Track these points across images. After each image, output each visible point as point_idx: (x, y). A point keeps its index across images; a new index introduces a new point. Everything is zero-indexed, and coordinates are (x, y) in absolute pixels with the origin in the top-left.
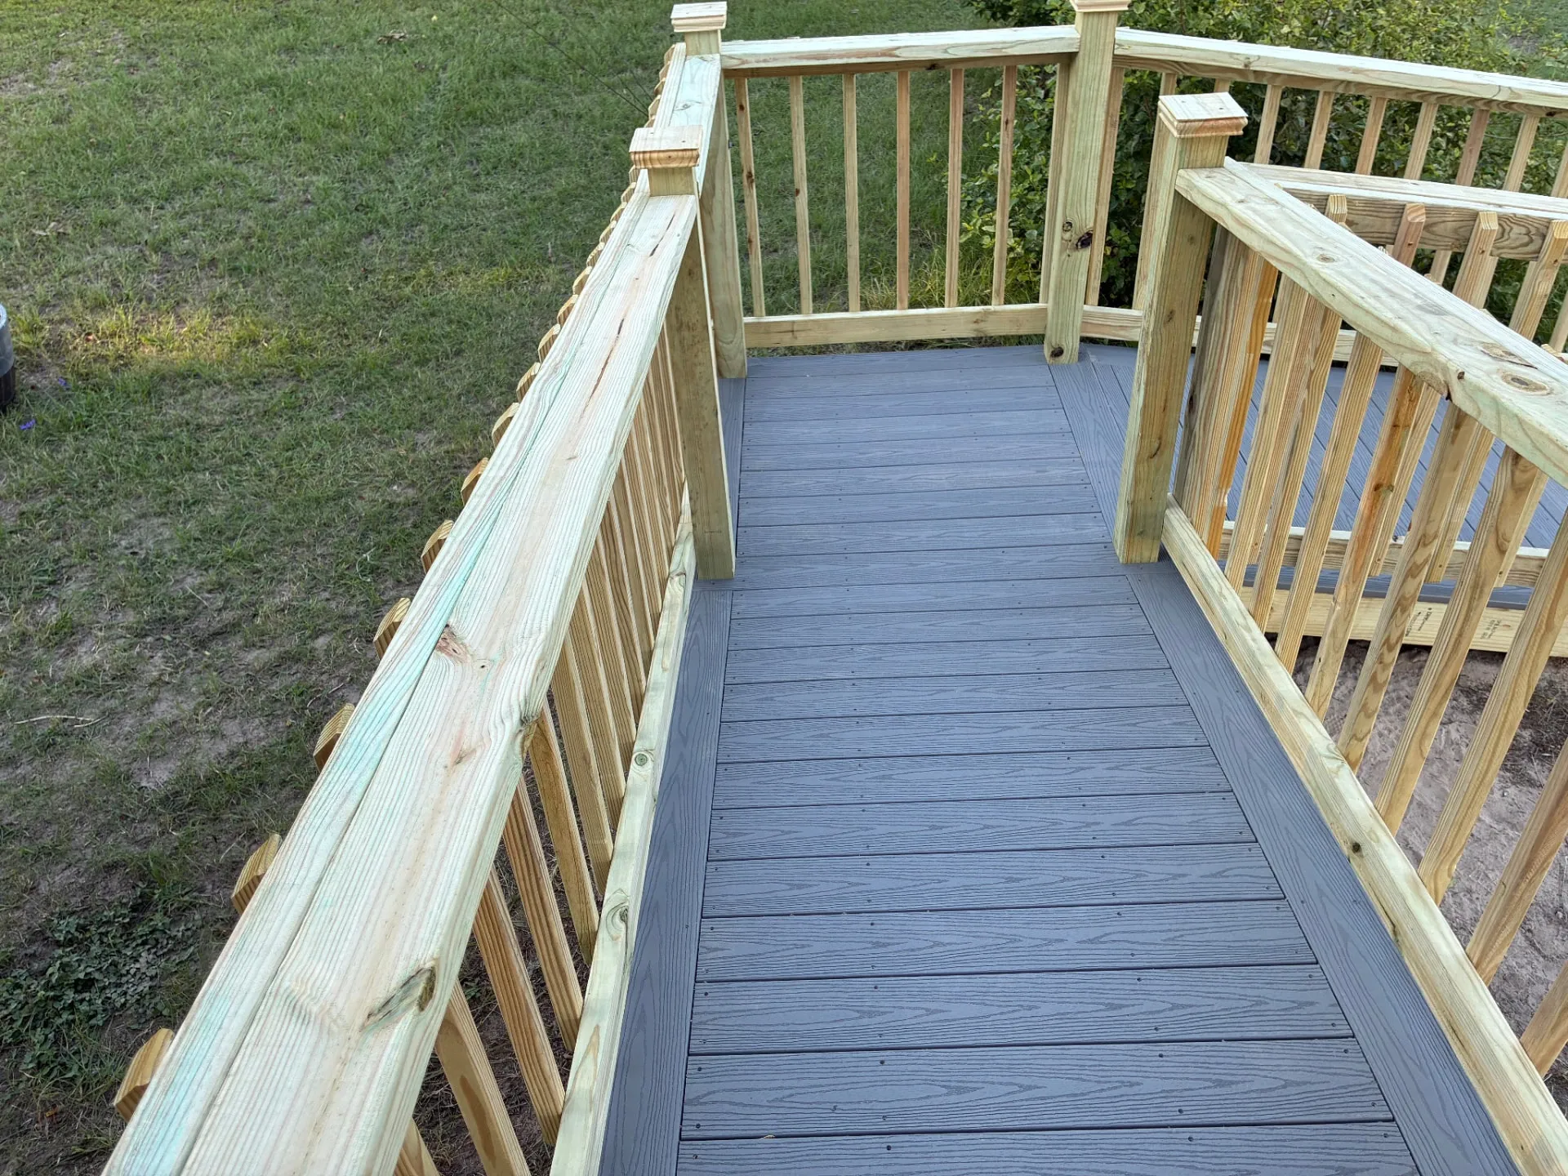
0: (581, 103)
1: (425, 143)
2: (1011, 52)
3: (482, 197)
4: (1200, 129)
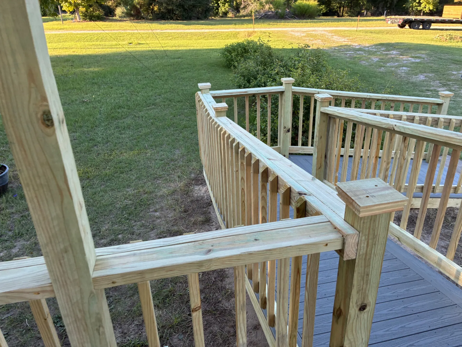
0: (141, 114)
1: (103, 124)
2: (271, 91)
3: (123, 136)
4: (325, 99)
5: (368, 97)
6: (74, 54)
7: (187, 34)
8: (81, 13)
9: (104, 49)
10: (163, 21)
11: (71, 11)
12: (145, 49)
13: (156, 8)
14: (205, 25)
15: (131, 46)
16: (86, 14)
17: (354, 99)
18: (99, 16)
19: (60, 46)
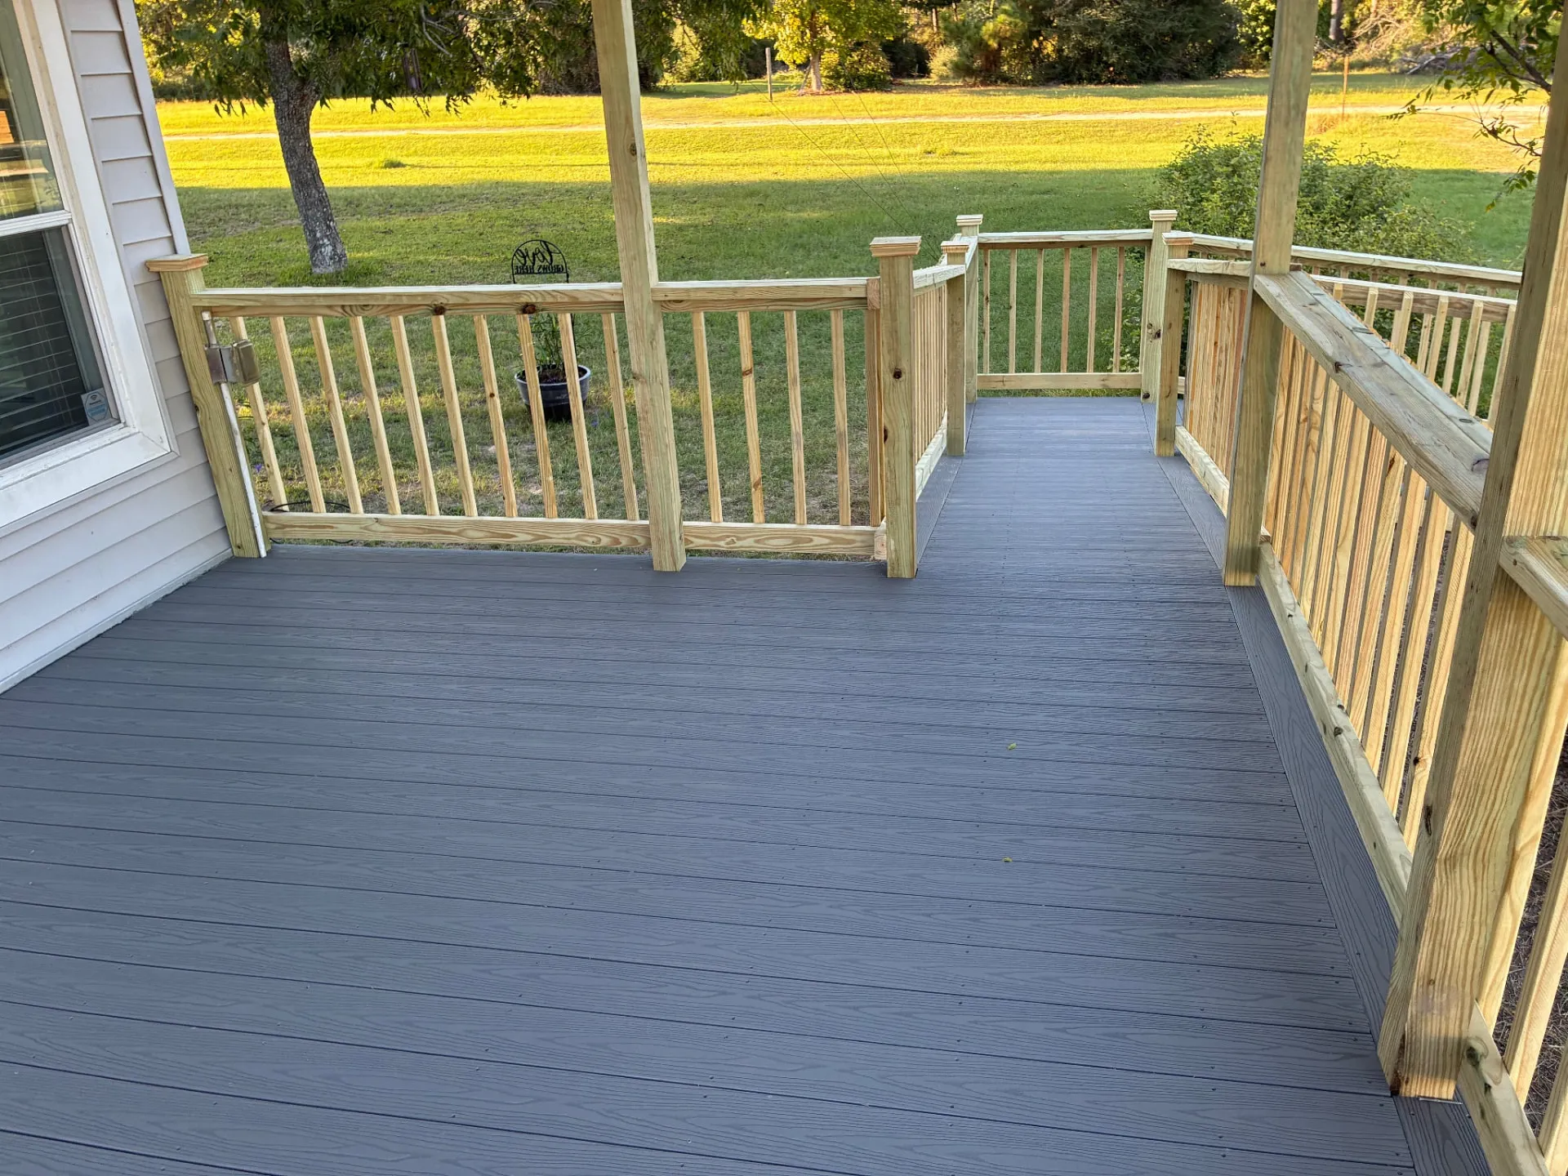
5: (1375, 264)
6: (773, 178)
7: (1117, 126)
8: (826, 68)
9: (854, 168)
10: (1064, 88)
11: (798, 62)
12: (963, 168)
13: (1049, 48)
14: (1196, 96)
15: (928, 161)
16: (837, 72)
17: (1343, 267)
18: (875, 76)
19: (746, 159)
